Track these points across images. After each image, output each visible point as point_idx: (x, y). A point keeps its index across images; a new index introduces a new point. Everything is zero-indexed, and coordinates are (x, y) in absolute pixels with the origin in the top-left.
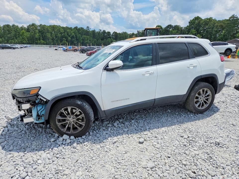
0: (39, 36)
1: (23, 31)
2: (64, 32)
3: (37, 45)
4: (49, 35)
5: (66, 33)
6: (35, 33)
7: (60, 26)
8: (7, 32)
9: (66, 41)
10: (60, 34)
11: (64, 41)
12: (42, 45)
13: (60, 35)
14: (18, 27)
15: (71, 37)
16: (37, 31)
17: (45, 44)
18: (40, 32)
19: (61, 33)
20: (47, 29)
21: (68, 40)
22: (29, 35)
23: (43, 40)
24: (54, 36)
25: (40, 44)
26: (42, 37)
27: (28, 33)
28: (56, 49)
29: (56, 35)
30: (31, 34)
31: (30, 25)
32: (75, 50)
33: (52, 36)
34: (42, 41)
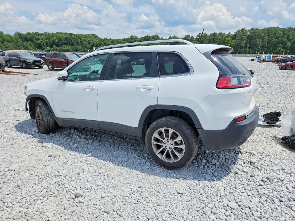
0: (245, 43)
1: (229, 38)
2: (283, 36)
3: (240, 55)
4: (259, 42)
5: (285, 37)
6: (242, 40)
7: (279, 27)
8: (212, 41)
9: (283, 48)
10: (275, 38)
11: (279, 48)
12: (246, 55)
13: (274, 40)
14: (224, 35)
15: (292, 41)
16: (245, 37)
17: (250, 54)
18: (248, 37)
19: (278, 37)
20: (259, 33)
21: (286, 46)
22: (234, 43)
23: (250, 48)
24: (265, 42)
25: (244, 54)
26: (249, 45)
27: (233, 41)
28: (252, 60)
29: (269, 40)
30: (236, 41)
31: (238, 31)
32: (276, 60)
33: (263, 42)
34: (248, 49)
